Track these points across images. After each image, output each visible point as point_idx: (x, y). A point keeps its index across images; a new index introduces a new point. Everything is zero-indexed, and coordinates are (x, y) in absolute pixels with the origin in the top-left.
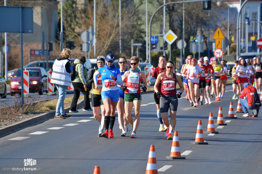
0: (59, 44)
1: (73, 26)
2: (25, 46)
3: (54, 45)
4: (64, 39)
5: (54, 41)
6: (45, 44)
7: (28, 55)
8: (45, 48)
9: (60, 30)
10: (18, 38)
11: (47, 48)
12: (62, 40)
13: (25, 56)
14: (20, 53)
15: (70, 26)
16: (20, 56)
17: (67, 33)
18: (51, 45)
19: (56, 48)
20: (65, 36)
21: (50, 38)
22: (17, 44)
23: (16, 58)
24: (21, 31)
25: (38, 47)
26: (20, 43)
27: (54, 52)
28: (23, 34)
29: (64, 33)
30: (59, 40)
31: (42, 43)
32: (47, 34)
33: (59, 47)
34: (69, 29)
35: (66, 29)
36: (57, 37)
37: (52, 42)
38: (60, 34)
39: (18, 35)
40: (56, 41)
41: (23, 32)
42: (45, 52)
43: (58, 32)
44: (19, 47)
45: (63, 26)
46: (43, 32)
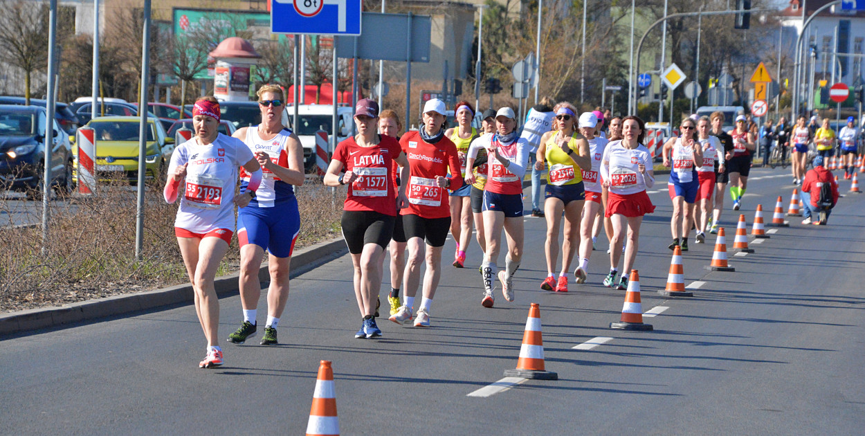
0: (474, 83)
1: (499, 52)
2: (414, 84)
3: (464, 84)
4: (482, 74)
5: (464, 77)
6: (449, 83)
7: (418, 100)
8: (449, 90)
9: (476, 59)
10: (403, 70)
11: (452, 89)
12: (480, 75)
13: (413, 103)
14: (406, 97)
15: (495, 51)
16: (405, 103)
17: (488, 64)
18: (458, 85)
19: (468, 91)
20: (485, 69)
21: (457, 72)
22: (399, 81)
23: (397, 105)
24: (408, 58)
25: (436, 87)
26: (406, 79)
27: (465, 96)
28: (412, 63)
29: (483, 64)
30: (473, 76)
31: (443, 81)
32: (452, 65)
33: (473, 88)
34: (492, 58)
35: (487, 56)
36: (470, 71)
37: (460, 79)
38: (477, 65)
39: (403, 65)
40: (468, 78)
41: (412, 60)
42: (448, 96)
43: (473, 62)
44: (403, 86)
45: (482, 51)
46: (446, 61)
